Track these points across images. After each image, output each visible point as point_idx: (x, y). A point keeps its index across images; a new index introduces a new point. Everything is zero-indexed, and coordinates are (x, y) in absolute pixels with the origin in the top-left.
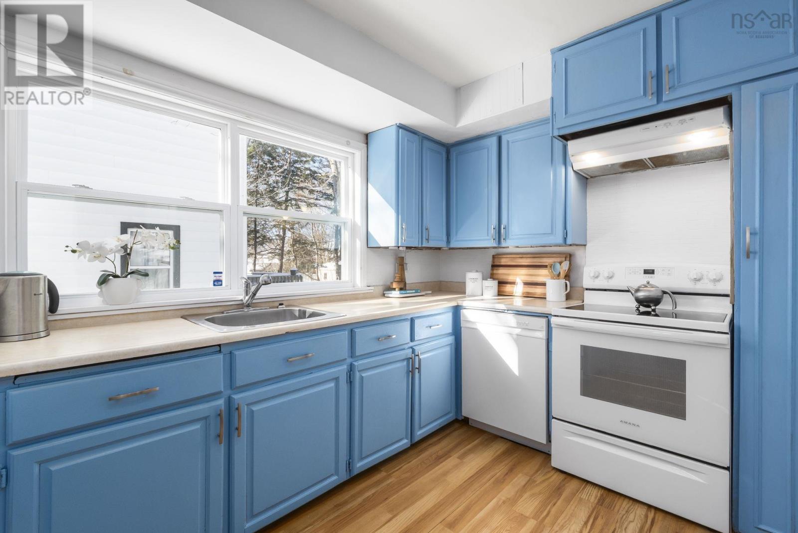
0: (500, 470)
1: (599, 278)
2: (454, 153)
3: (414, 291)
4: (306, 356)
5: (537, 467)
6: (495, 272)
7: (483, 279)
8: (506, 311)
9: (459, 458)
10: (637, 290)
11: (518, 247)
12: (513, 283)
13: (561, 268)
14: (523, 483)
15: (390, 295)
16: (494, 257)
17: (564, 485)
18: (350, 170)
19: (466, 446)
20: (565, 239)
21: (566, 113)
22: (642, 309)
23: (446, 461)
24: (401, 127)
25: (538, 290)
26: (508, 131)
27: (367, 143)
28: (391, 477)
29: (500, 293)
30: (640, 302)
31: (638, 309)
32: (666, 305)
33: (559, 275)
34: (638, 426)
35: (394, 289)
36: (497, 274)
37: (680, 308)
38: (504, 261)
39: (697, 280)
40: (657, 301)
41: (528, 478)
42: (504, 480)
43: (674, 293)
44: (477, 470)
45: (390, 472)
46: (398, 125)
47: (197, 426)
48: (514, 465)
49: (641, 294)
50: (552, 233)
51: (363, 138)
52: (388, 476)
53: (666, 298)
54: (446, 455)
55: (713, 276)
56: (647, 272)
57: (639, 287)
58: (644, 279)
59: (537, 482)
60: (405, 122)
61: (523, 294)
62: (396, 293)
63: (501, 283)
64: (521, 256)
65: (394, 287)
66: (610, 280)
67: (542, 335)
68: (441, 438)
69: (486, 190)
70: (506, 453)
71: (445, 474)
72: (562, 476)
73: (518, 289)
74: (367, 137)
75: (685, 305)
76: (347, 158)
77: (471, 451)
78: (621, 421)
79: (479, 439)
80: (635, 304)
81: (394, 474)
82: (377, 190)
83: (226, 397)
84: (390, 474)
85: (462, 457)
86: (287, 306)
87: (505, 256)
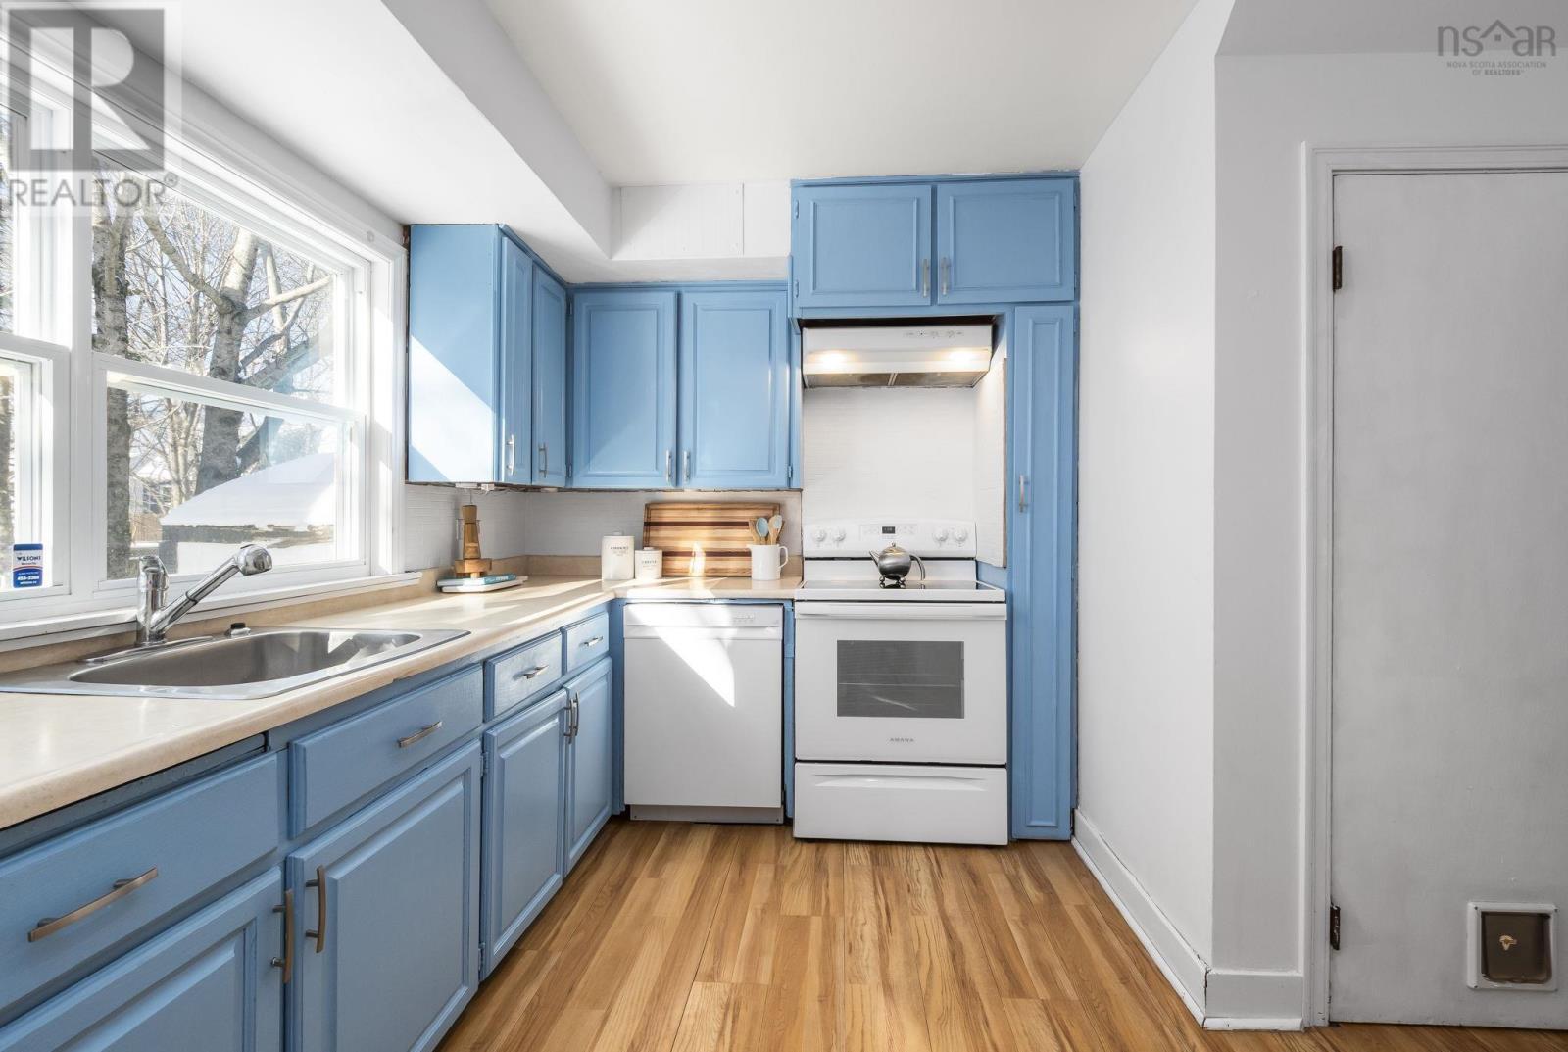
0: (727, 870)
1: (826, 542)
2: (583, 304)
3: (506, 578)
4: (426, 730)
5: (774, 848)
6: (652, 534)
7: (636, 549)
8: (712, 601)
9: (651, 876)
10: (882, 557)
11: (700, 491)
12: (689, 554)
13: (771, 526)
14: (771, 875)
15: (460, 589)
16: (648, 507)
17: (822, 857)
18: (362, 301)
19: (649, 856)
20: (789, 480)
21: (814, 288)
22: (888, 582)
23: (634, 888)
24: (506, 233)
25: (733, 564)
26: (697, 287)
27: (407, 246)
28: (551, 952)
29: (666, 573)
30: (887, 573)
31: (882, 583)
32: (912, 577)
33: (767, 538)
34: (912, 740)
35: (467, 576)
36: (656, 539)
37: (929, 579)
38: (669, 515)
39: (943, 540)
40: (903, 570)
41: (772, 867)
42: (743, 881)
43: (923, 559)
44: (694, 883)
45: (543, 945)
46: (501, 227)
47: (228, 955)
48: (742, 856)
49: (887, 562)
50: (769, 470)
51: (398, 233)
52: (545, 955)
53: (914, 567)
54: (626, 879)
55: (958, 535)
56: (889, 531)
57: (884, 552)
58: (886, 541)
59: (788, 868)
60: (519, 224)
61: (706, 572)
62: (475, 583)
63: (668, 554)
64: (696, 506)
65: (467, 570)
66: (840, 544)
67: (776, 633)
68: (596, 858)
69: (653, 386)
70: (718, 845)
71: (647, 907)
72: (813, 847)
73: (698, 564)
74: (408, 233)
75: (936, 573)
76: (353, 268)
77: (663, 858)
78: (892, 740)
79: (664, 835)
80: (879, 576)
81: (553, 945)
82: (440, 358)
83: (279, 861)
84: (545, 949)
85: (655, 872)
86: (254, 628)
87: (668, 507)
